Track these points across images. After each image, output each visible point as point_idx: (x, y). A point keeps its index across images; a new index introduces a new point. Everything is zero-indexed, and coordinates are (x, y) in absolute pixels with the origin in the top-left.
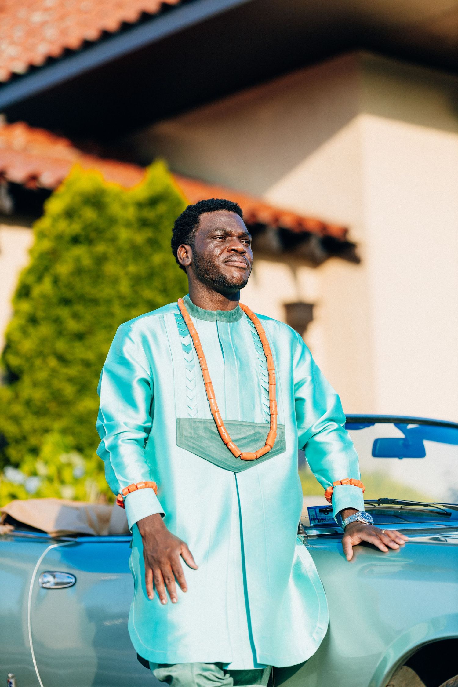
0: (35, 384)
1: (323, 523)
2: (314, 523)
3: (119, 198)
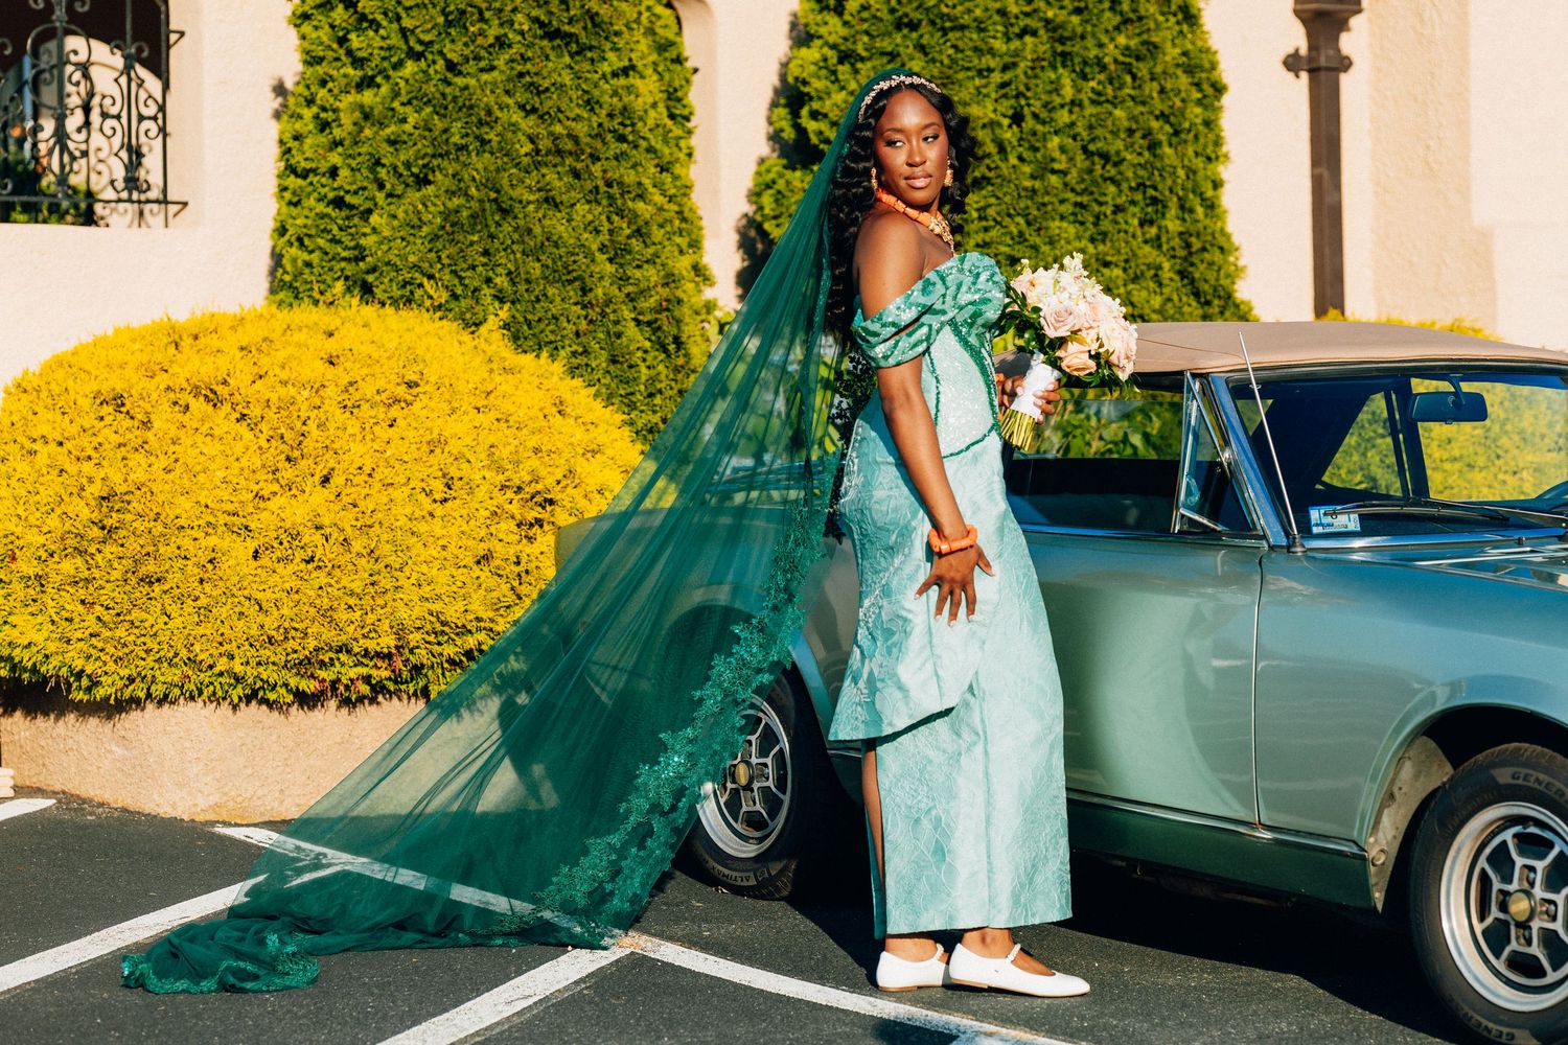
1: (1328, 530)
2: (1316, 530)
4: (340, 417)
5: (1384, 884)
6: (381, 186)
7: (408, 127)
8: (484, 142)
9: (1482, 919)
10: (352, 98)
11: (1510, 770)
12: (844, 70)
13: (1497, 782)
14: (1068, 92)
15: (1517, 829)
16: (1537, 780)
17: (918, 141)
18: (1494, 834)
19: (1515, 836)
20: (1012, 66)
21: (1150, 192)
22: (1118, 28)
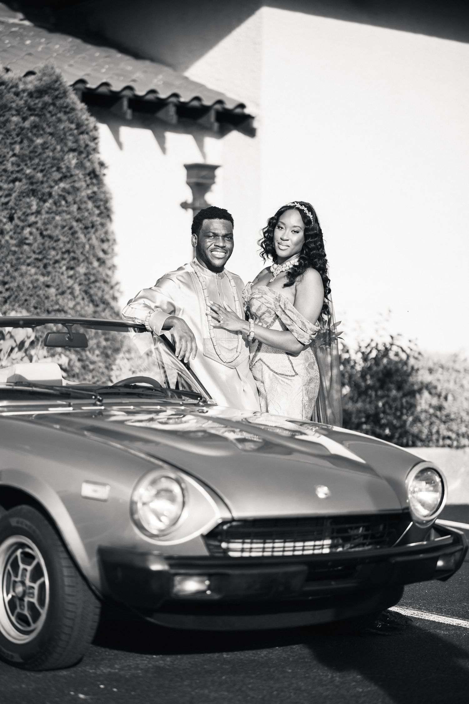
3: (16, 86)
9: (7, 595)
11: (16, 519)
13: (10, 525)
16: (26, 525)
18: (13, 552)
19: (22, 553)
20: (9, 195)
21: (72, 254)
22: (61, 180)
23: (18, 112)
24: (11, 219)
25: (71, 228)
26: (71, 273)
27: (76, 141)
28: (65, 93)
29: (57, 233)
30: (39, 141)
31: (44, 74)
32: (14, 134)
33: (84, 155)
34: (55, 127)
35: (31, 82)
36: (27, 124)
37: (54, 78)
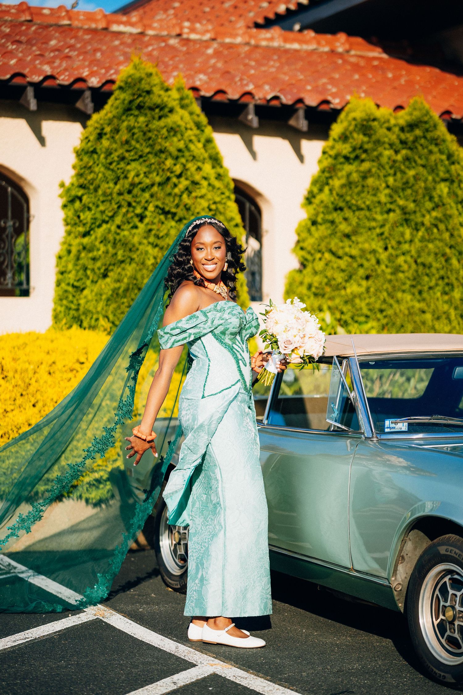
0: (315, 273)
1: (393, 430)
2: (387, 430)
3: (388, 121)
4: (46, 376)
5: (403, 599)
6: (88, 278)
7: (100, 252)
8: (132, 259)
9: (437, 618)
10: (78, 240)
11: (445, 547)
12: (313, 229)
13: (439, 553)
14: (408, 236)
15: (449, 576)
16: (455, 552)
17: (211, 249)
18: (442, 578)
19: (450, 579)
20: (382, 226)
21: (446, 280)
22: (433, 209)
23: (391, 145)
24: (386, 249)
25: (444, 255)
26: (446, 298)
27: (448, 171)
28: (435, 126)
29: (430, 259)
30: (411, 173)
31: (415, 109)
32: (387, 167)
33: (456, 185)
34: (427, 159)
35: (402, 117)
36: (399, 157)
37: (424, 112)
